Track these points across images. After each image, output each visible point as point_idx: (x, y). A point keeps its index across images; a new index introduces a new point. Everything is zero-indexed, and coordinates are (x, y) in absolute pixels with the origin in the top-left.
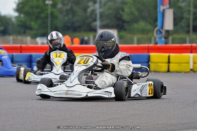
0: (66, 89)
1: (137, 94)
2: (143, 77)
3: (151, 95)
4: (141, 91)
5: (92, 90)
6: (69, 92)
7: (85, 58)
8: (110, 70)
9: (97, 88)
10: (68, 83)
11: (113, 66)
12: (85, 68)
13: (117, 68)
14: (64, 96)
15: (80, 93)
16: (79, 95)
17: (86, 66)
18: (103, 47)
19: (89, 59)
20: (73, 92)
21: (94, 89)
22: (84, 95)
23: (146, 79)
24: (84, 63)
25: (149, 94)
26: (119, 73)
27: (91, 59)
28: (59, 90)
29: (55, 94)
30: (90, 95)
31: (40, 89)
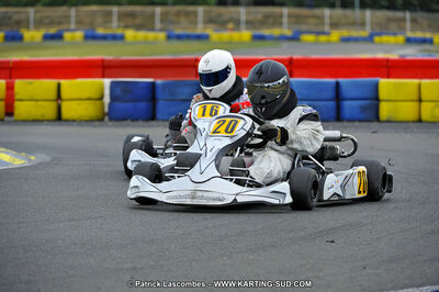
0: (192, 186)
1: (335, 194)
2: (345, 157)
3: (362, 195)
4: (343, 187)
5: (245, 189)
6: (200, 194)
7: (228, 120)
8: (279, 140)
9: (253, 184)
10: (194, 173)
11: (284, 132)
12: (228, 142)
13: (291, 136)
14: (188, 201)
15: (221, 196)
16: (219, 200)
17: (231, 137)
18: (263, 97)
19: (237, 122)
20: (206, 194)
21: (249, 186)
22: (229, 200)
23: (350, 160)
24: (226, 131)
25: (360, 192)
26: (296, 146)
28: (175, 190)
30: (240, 199)
31: (137, 187)
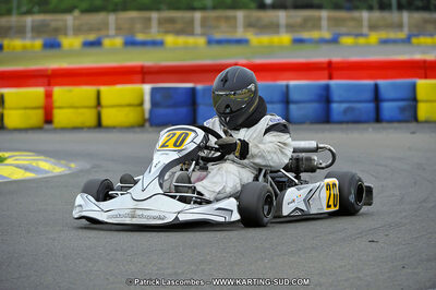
0: (133, 204)
1: (297, 208)
2: (323, 168)
3: (332, 209)
4: (307, 201)
5: (192, 205)
6: (139, 212)
7: (179, 133)
8: (237, 154)
9: (202, 201)
10: (136, 191)
11: (245, 145)
12: (175, 156)
14: (128, 221)
15: (162, 214)
16: (160, 219)
17: (180, 151)
18: (228, 106)
19: (187, 134)
20: (146, 213)
21: (195, 202)
22: (170, 219)
24: (175, 145)
25: (329, 206)
27: (192, 135)
28: (117, 209)
29: (109, 217)
30: (182, 218)
31: (80, 206)
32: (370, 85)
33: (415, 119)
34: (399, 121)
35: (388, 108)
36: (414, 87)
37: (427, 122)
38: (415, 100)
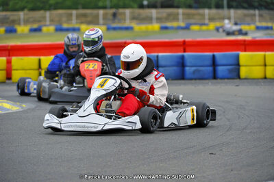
32: (209, 56)
33: (239, 77)
34: (228, 78)
35: (221, 70)
36: (238, 57)
37: (246, 79)
38: (238, 65)
